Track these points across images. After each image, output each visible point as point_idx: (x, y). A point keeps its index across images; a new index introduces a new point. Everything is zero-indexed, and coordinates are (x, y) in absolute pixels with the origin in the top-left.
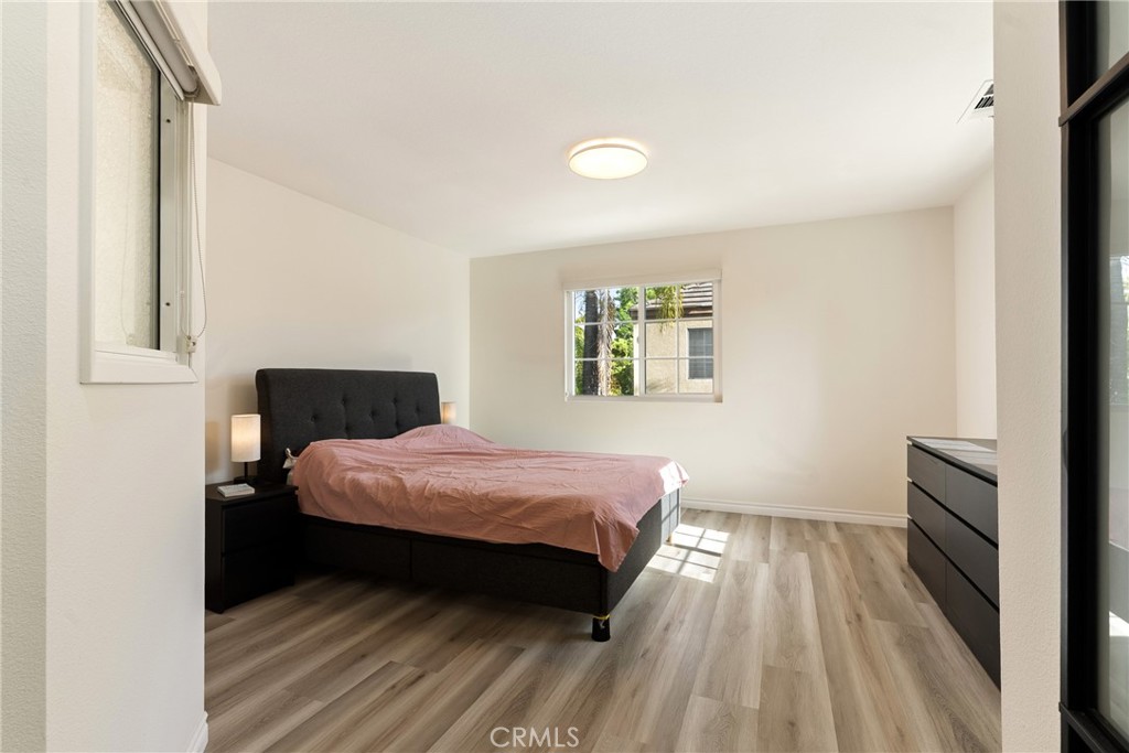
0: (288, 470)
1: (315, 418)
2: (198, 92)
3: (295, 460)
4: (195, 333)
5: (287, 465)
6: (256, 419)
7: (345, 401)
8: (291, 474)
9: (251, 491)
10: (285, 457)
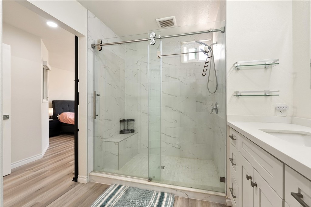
0: (58, 117)
1: (63, 109)
2: (48, 69)
3: (59, 116)
4: (48, 97)
5: (58, 116)
6: (52, 109)
7: (68, 106)
8: (59, 118)
9: (52, 120)
10: (58, 115)
